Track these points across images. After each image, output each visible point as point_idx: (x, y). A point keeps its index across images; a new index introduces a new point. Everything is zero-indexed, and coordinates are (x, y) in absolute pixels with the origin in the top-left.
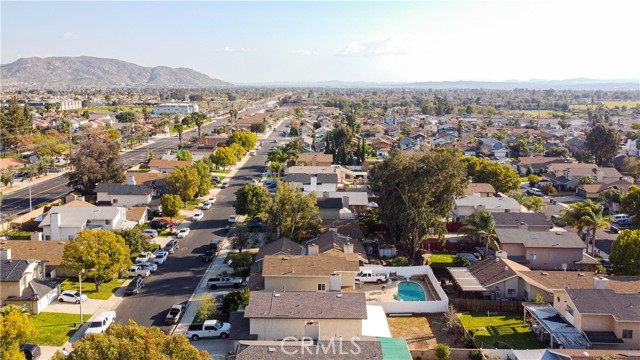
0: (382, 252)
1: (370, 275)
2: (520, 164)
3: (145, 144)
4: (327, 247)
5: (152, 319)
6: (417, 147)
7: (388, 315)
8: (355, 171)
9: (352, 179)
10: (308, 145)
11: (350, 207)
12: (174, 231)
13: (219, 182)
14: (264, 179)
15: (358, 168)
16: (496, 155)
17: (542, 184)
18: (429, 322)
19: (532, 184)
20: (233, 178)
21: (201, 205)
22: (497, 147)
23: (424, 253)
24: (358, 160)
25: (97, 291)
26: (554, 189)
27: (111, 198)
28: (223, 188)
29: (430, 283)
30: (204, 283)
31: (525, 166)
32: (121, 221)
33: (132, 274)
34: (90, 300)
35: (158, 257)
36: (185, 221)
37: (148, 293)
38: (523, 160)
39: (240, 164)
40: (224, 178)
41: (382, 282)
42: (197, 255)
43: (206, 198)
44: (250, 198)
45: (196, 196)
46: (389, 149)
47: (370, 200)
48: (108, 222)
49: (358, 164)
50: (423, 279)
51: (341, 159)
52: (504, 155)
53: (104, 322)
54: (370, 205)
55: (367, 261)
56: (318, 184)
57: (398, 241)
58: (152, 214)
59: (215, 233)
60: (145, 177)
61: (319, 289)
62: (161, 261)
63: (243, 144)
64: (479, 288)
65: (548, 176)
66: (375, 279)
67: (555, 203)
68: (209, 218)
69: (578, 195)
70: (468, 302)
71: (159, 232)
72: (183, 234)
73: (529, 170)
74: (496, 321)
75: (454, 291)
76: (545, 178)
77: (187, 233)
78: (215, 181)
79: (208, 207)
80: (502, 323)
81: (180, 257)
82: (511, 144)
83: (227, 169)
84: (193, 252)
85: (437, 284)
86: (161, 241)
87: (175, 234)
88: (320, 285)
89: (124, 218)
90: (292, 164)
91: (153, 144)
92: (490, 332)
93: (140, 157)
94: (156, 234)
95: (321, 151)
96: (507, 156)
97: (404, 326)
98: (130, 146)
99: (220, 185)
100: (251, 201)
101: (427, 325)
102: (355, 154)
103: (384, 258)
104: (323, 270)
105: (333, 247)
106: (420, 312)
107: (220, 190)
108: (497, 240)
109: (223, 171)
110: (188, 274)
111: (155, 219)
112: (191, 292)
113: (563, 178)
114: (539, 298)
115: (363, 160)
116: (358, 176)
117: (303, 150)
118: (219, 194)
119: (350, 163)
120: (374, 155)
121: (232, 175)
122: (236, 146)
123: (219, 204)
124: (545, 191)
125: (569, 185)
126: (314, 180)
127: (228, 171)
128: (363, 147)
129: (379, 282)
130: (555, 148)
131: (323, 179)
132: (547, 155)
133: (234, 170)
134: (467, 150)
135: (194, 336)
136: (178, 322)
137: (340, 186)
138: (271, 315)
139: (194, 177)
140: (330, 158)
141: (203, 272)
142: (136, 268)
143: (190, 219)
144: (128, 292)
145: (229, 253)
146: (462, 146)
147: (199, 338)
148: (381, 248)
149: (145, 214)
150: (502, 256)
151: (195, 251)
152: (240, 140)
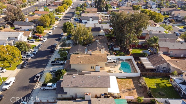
0: (115, 49)
1: (110, 60)
2: (161, 11)
3: (35, 4)
4: (94, 49)
5: (29, 80)
6: (126, 5)
7: (117, 78)
8: (105, 14)
9: (104, 18)
10: (89, 4)
11: (103, 30)
12: (42, 39)
13: (59, 19)
14: (74, 17)
15: (106, 13)
16: (152, 7)
17: (170, 19)
18: (133, 81)
19: (166, 19)
20: (64, 17)
21: (52, 28)
22: (153, 4)
23: (130, 49)
24: (106, 10)
25: (10, 67)
26: (174, 21)
27: (20, 27)
28: (60, 21)
29: (133, 63)
30: (50, 63)
31: (163, 12)
32: (21, 37)
33: (24, 59)
34: (7, 71)
35: (34, 51)
36: (46, 35)
37: (29, 67)
38: (163, 10)
39: (66, 12)
40: (61, 17)
41: (115, 62)
42: (49, 50)
43: (54, 25)
44: (68, 27)
45: (50, 24)
46: (116, 5)
47: (110, 26)
48: (16, 38)
49: (106, 11)
50: (130, 60)
51: (100, 10)
52: (155, 7)
53: (10, 83)
54: (110, 28)
55: (109, 54)
56: (92, 20)
57: (121, 44)
58: (34, 32)
59: (56, 40)
60: (32, 18)
61: (92, 68)
62: (35, 53)
63: (67, 4)
64: (152, 67)
65: (171, 15)
66: (112, 61)
67: (174, 26)
68: (54, 34)
69: (182, 23)
70: (148, 73)
71: (36, 40)
72: (44, 41)
73: (164, 13)
74: (158, 81)
75: (142, 66)
76: (170, 16)
77: (46, 40)
78: (57, 18)
79: (54, 29)
80: (160, 82)
81: (43, 50)
82: (158, 3)
83: (62, 13)
84: (47, 49)
85: (135, 63)
86: (36, 44)
87: (42, 41)
88: (92, 67)
89: (23, 36)
90: (84, 12)
91: (38, 4)
92: (157, 87)
93: (33, 9)
94: (35, 41)
95: (94, 7)
96: (156, 7)
97: (123, 83)
98: (30, 5)
99: (59, 20)
100: (68, 28)
101: (132, 83)
102: (105, 8)
103: (115, 51)
104: (93, 62)
105: (97, 49)
106: (129, 76)
107: (59, 22)
108: (158, 47)
109: (61, 15)
110: (45, 58)
111: (35, 34)
112: (45, 66)
113: (177, 17)
114: (176, 72)
115: (108, 10)
116: (106, 16)
117: (87, 6)
118: (59, 23)
119: (103, 11)
120: (111, 8)
121: (63, 16)
122: (65, 5)
123: (58, 28)
124: (171, 22)
125: (179, 19)
126: (91, 19)
127: (62, 14)
128: (108, 5)
129: (114, 62)
130: (173, 5)
131: (94, 19)
132: (170, 7)
133: (64, 14)
134: (143, 6)
135: (44, 89)
136: (39, 81)
137: (100, 21)
138: (71, 86)
139: (48, 18)
140: (96, 10)
141: (50, 57)
142: (25, 56)
143: (48, 34)
144: (22, 67)
145: (60, 49)
146: (141, 4)
147: (45, 90)
148: (114, 47)
149: (31, 33)
150: (161, 53)
151: (48, 48)
152: (66, 3)
